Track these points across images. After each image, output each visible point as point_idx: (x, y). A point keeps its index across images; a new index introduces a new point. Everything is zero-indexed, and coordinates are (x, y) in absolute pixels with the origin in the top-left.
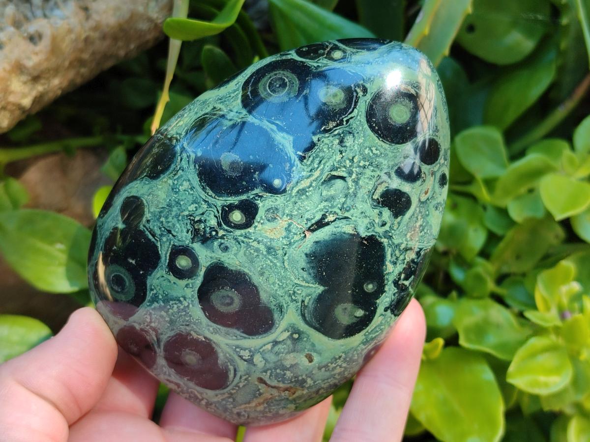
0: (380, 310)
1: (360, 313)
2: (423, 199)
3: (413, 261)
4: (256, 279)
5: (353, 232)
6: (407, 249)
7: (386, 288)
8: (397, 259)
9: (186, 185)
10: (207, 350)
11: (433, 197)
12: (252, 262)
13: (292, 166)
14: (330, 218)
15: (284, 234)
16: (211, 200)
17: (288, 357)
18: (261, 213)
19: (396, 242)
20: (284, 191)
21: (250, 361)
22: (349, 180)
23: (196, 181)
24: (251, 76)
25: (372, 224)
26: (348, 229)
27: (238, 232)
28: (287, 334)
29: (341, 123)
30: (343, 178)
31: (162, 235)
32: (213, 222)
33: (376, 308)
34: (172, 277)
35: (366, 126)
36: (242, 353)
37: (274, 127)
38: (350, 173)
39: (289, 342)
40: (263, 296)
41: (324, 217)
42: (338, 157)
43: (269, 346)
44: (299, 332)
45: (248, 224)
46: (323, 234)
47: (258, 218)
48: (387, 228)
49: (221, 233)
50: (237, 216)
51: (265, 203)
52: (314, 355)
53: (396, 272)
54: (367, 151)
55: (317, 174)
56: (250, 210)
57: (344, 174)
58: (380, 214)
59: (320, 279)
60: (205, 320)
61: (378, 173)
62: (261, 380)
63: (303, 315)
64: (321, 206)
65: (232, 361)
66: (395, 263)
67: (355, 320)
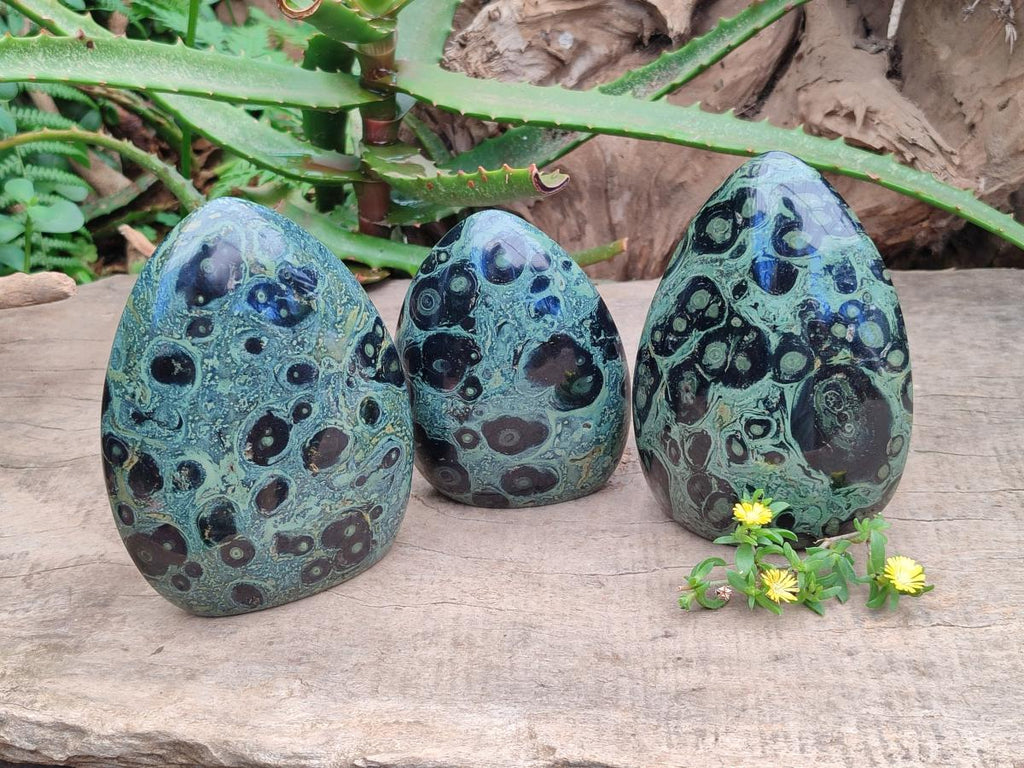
0: (601, 366)
1: (590, 379)
2: (563, 288)
3: (592, 324)
4: (513, 414)
5: (538, 345)
6: (581, 323)
7: (592, 352)
8: (581, 332)
9: (429, 396)
10: (525, 471)
11: (568, 282)
12: (501, 407)
13: (473, 340)
14: (520, 349)
15: (504, 378)
16: (449, 394)
17: (573, 436)
18: (481, 379)
19: (570, 325)
20: (482, 357)
21: (556, 456)
22: (509, 321)
23: (432, 390)
24: (411, 308)
25: (545, 330)
26: (536, 345)
27: (479, 399)
28: (560, 426)
29: (477, 295)
30: (505, 323)
31: (443, 434)
32: (462, 405)
33: (597, 367)
34: (470, 451)
35: (492, 285)
36: (547, 456)
37: (445, 328)
38: (507, 317)
39: (566, 429)
40: (526, 419)
41: (515, 351)
42: (493, 314)
43: (557, 440)
44: (565, 419)
45: (479, 390)
46: (524, 360)
47: (482, 383)
48: (556, 324)
49: (471, 407)
50: (470, 391)
51: (478, 372)
52: (588, 422)
53: (588, 339)
54: (504, 297)
55: (489, 333)
56: (474, 382)
57: (504, 320)
58: (545, 321)
59: (546, 383)
60: (508, 457)
61: (522, 302)
62: (573, 460)
63: (558, 409)
64: (508, 347)
65: (546, 464)
66: (582, 336)
67: (591, 385)
